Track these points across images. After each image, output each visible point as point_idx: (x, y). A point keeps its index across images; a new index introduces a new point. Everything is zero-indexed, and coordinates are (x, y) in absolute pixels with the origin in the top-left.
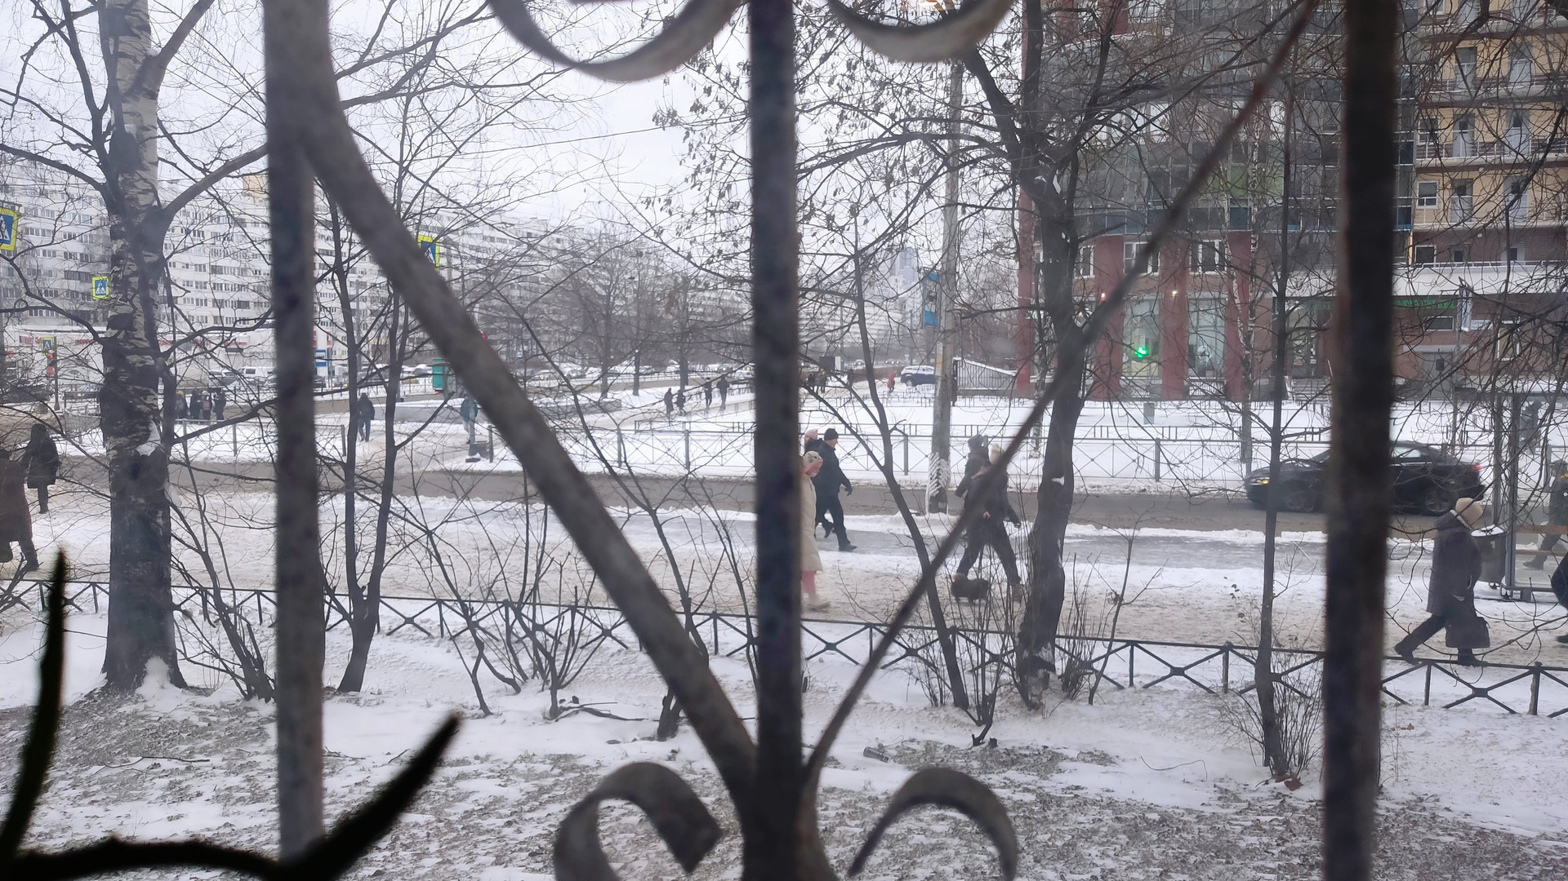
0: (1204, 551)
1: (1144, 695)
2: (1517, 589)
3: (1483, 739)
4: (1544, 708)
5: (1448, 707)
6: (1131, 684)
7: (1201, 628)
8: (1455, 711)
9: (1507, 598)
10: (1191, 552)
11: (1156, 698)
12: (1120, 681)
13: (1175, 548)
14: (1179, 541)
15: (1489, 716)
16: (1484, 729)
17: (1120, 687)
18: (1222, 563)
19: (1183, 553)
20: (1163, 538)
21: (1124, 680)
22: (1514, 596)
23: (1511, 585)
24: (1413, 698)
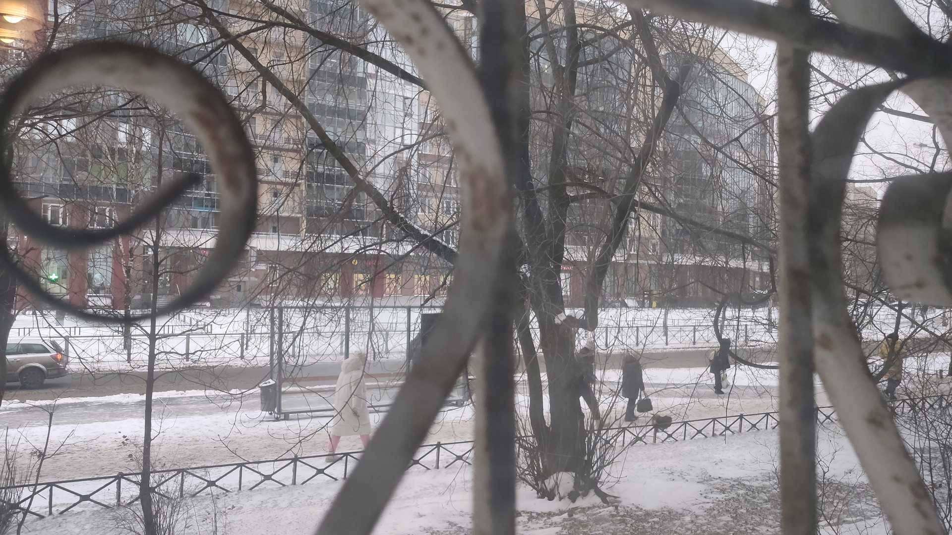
0: (101, 410)
1: (60, 519)
2: (283, 413)
3: (270, 505)
4: (299, 481)
5: (251, 489)
6: (51, 513)
7: (100, 464)
8: (255, 491)
9: (277, 419)
10: (92, 412)
11: (69, 519)
12: (41, 512)
13: (80, 410)
14: (82, 405)
15: (272, 490)
16: (270, 498)
17: (41, 517)
18: (114, 417)
19: (86, 413)
20: (71, 404)
21: (44, 511)
22: (281, 418)
23: (280, 412)
24: (232, 487)
